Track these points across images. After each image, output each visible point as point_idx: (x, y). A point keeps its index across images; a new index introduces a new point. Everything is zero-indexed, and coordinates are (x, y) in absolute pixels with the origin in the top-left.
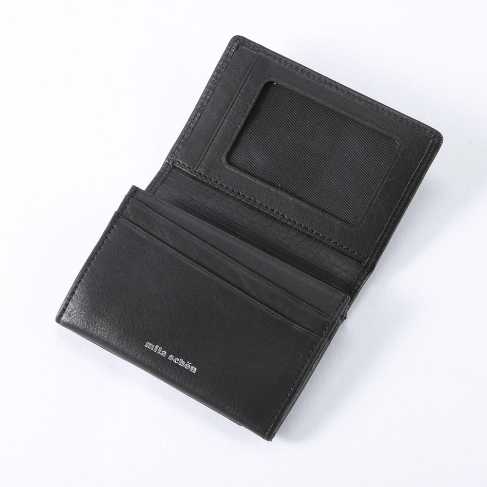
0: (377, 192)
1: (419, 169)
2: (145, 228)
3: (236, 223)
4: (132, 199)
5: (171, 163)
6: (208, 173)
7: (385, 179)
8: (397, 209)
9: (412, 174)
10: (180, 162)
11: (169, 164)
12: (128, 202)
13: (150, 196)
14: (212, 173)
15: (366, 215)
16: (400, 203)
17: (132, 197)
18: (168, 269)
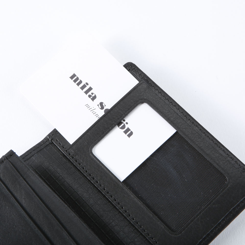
0: (200, 212)
1: (238, 205)
2: (9, 187)
3: (84, 200)
4: (7, 160)
5: (50, 139)
6: (75, 156)
7: (210, 204)
8: (212, 231)
9: (232, 208)
10: (57, 141)
11: (48, 140)
12: (3, 162)
13: (21, 162)
14: (79, 156)
15: (186, 227)
16: (216, 227)
17: (7, 159)
18: (14, 227)
